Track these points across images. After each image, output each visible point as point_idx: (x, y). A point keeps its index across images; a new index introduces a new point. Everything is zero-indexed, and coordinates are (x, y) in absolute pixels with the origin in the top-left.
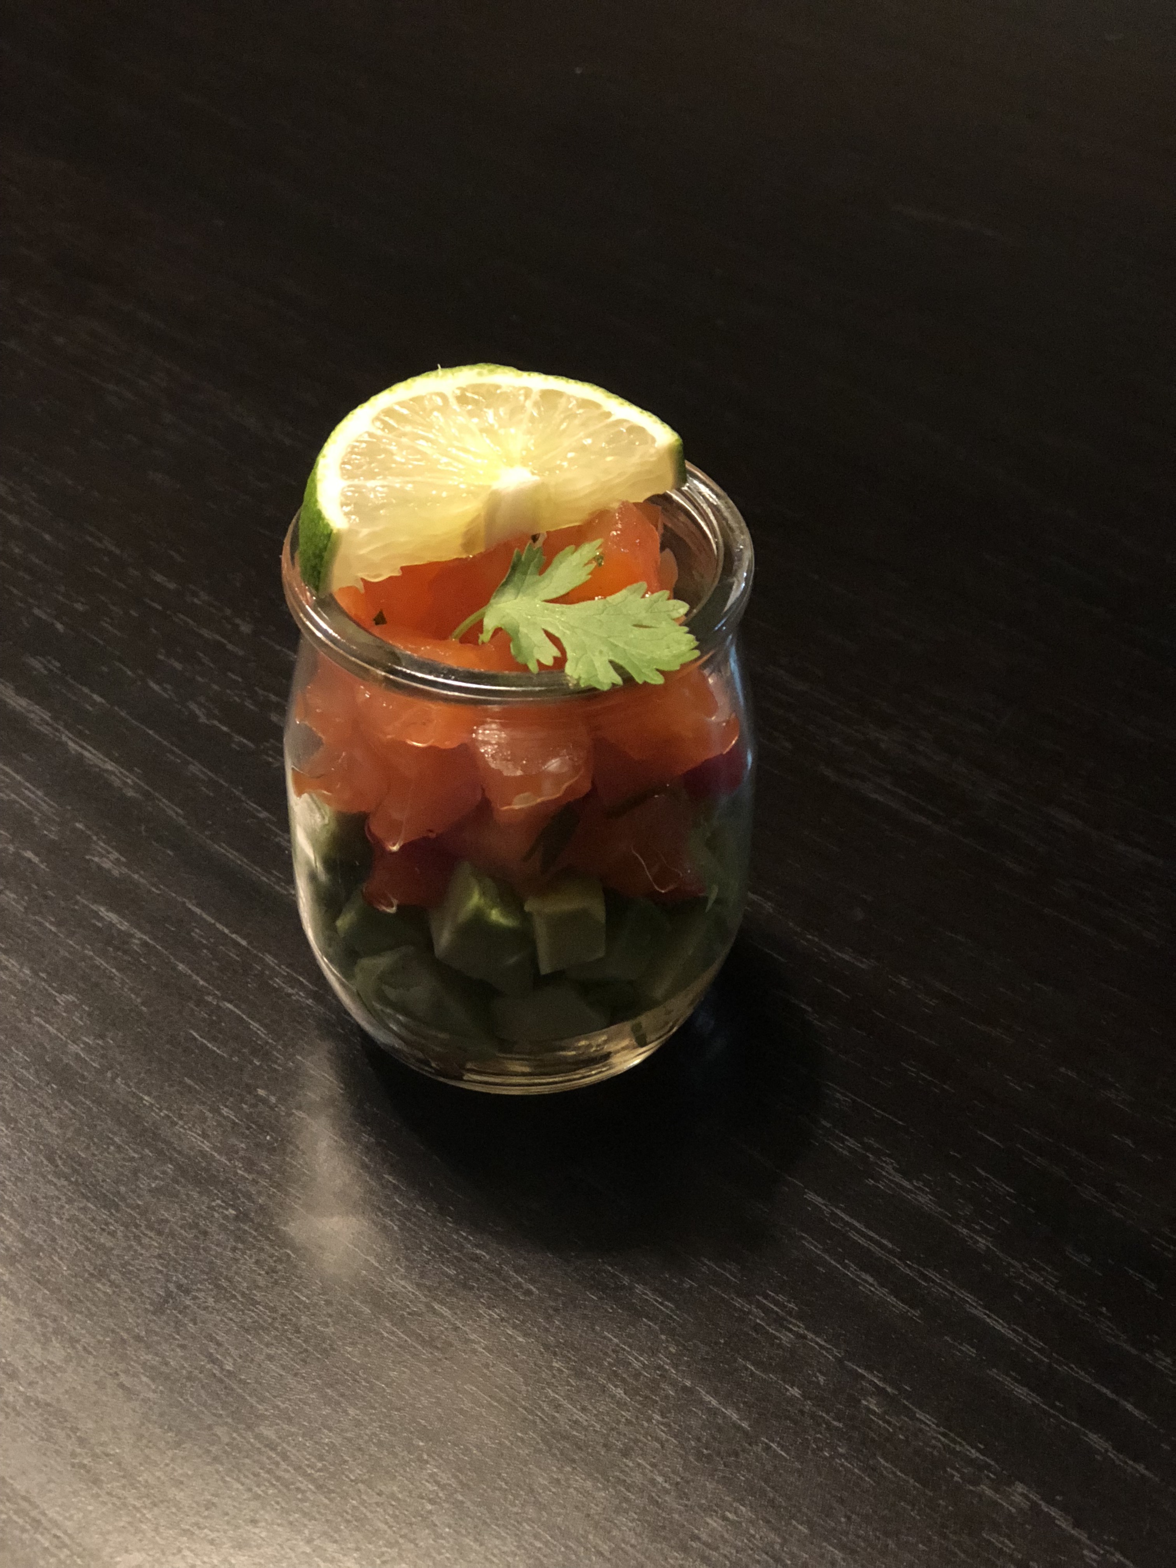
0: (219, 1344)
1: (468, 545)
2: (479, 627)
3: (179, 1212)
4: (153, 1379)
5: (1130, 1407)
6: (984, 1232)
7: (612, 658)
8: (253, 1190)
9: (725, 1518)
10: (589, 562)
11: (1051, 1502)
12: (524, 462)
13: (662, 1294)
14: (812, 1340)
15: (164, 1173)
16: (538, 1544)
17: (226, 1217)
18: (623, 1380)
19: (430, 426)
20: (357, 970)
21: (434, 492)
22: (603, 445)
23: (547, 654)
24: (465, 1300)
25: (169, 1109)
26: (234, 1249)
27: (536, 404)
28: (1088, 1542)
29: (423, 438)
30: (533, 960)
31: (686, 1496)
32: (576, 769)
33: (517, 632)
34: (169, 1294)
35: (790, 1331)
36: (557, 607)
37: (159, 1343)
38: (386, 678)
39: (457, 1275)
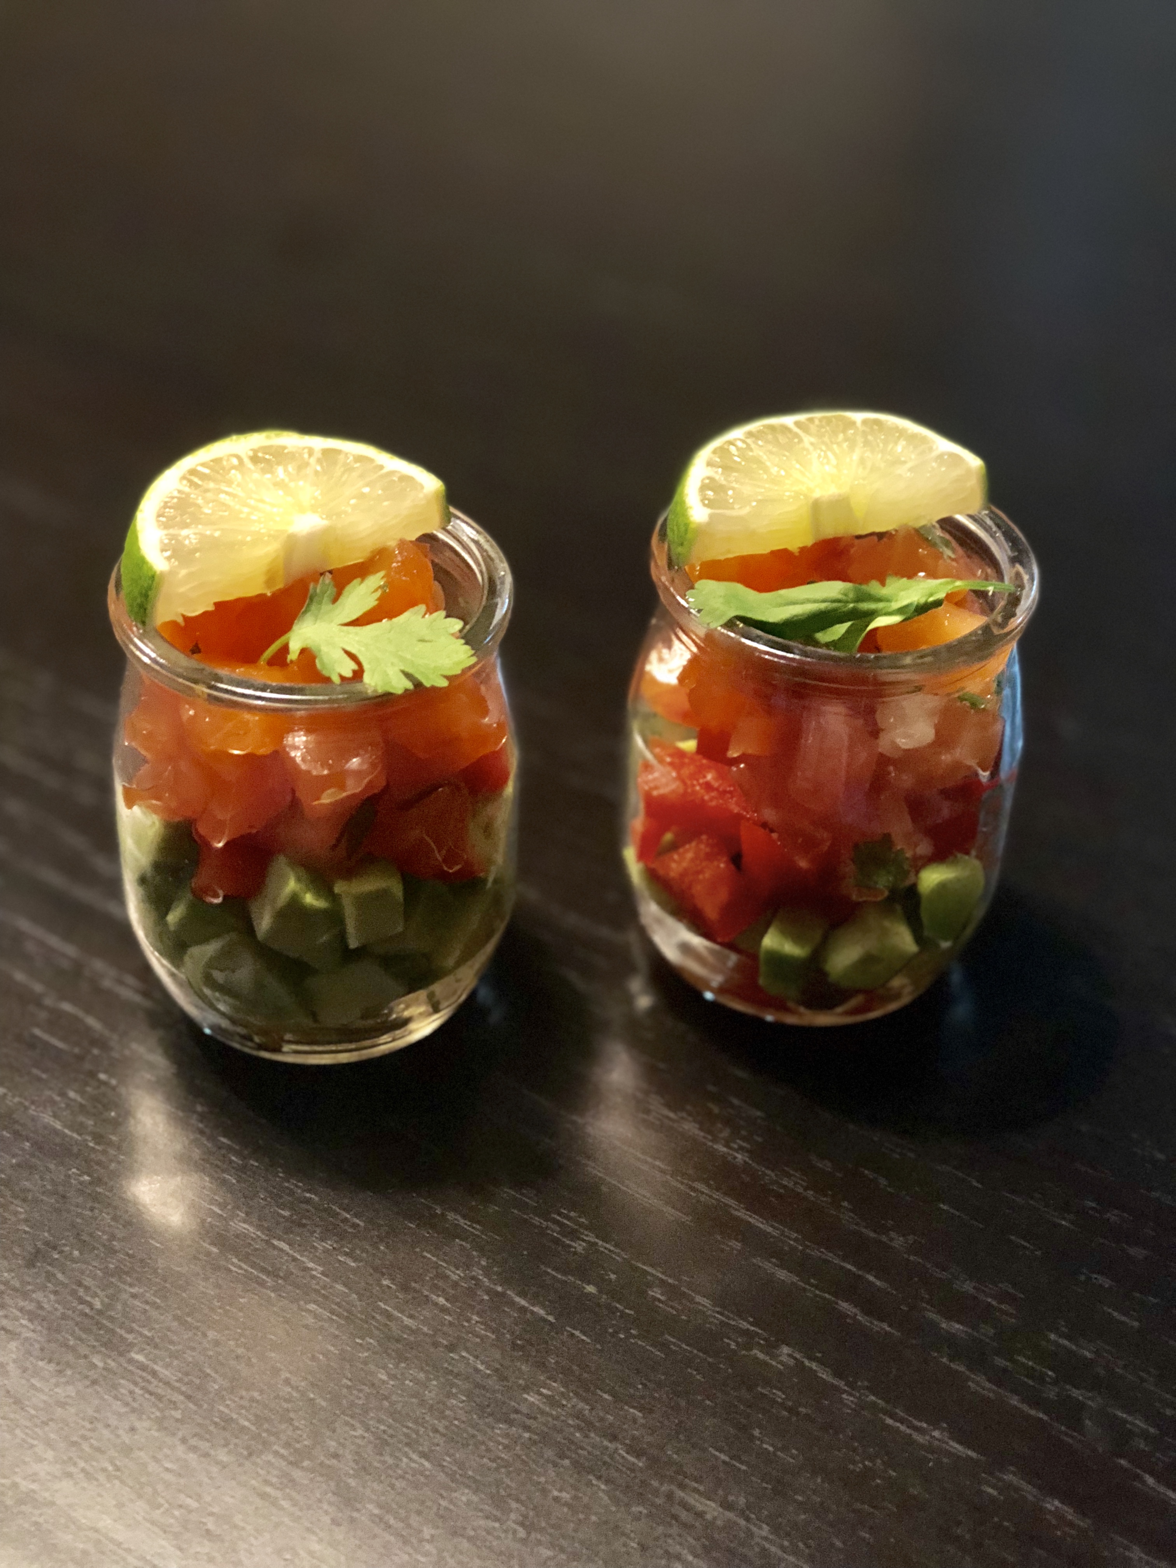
0: (87, 1289)
1: (269, 581)
2: (285, 649)
3: (39, 1182)
4: (30, 1320)
5: (871, 1278)
6: (741, 1149)
7: (402, 668)
8: (103, 1158)
9: (541, 1394)
10: (376, 590)
11: (811, 1358)
12: (314, 508)
13: (472, 1220)
14: (602, 1246)
15: (23, 1150)
16: (382, 1427)
17: (81, 1183)
18: (444, 1290)
19: (230, 483)
20: (187, 958)
21: (240, 537)
22: (380, 492)
23: (347, 668)
24: (300, 1235)
25: (20, 1096)
26: (92, 1209)
27: (319, 461)
28: (846, 1388)
29: (227, 493)
30: (342, 936)
31: (506, 1379)
32: (373, 765)
33: (320, 651)
34: (38, 1251)
35: (583, 1240)
36: (351, 628)
37: (34, 1292)
38: (209, 695)
39: (291, 1216)
